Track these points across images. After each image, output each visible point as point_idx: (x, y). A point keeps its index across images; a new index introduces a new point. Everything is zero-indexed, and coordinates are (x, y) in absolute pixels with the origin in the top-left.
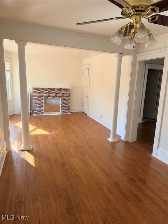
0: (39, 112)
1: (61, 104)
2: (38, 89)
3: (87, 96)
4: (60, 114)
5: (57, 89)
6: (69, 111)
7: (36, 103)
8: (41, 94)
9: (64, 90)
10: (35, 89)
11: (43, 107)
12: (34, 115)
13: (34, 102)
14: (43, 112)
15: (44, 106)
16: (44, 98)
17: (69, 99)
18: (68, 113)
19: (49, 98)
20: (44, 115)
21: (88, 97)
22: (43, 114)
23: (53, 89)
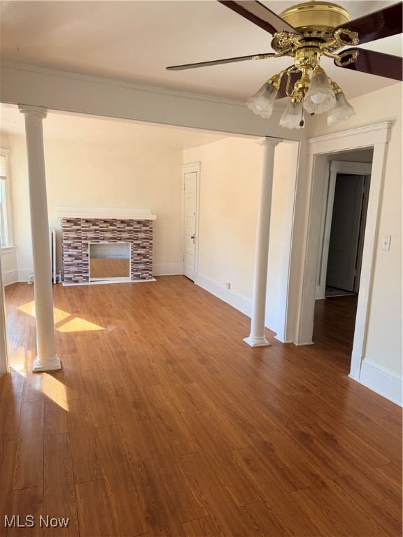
0: (77, 278)
1: (132, 258)
2: (75, 222)
3: (193, 238)
4: (130, 281)
5: (122, 222)
6: (150, 275)
7: (69, 256)
8: (82, 234)
9: (139, 222)
10: (68, 221)
11: (87, 264)
12: (65, 284)
13: (64, 253)
14: (87, 278)
15: (89, 262)
16: (90, 243)
17: (151, 244)
18: (150, 278)
19: (101, 242)
20: (89, 283)
21: (196, 239)
22: (87, 281)
23: (112, 222)
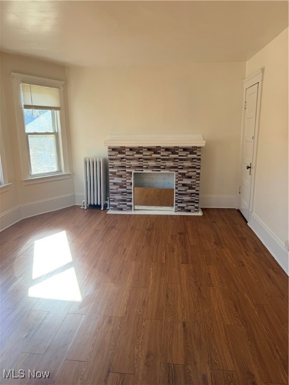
0: (121, 206)
1: (176, 188)
2: (121, 150)
3: (248, 167)
4: (173, 213)
5: (167, 149)
6: (197, 208)
7: (114, 184)
8: (127, 163)
9: (185, 149)
10: (114, 149)
11: (131, 193)
12: (110, 212)
13: (110, 181)
14: (131, 206)
15: (133, 191)
16: (133, 172)
17: (198, 174)
18: (196, 211)
19: (145, 171)
20: (133, 213)
21: (253, 170)
22: (131, 209)
23: (155, 150)
